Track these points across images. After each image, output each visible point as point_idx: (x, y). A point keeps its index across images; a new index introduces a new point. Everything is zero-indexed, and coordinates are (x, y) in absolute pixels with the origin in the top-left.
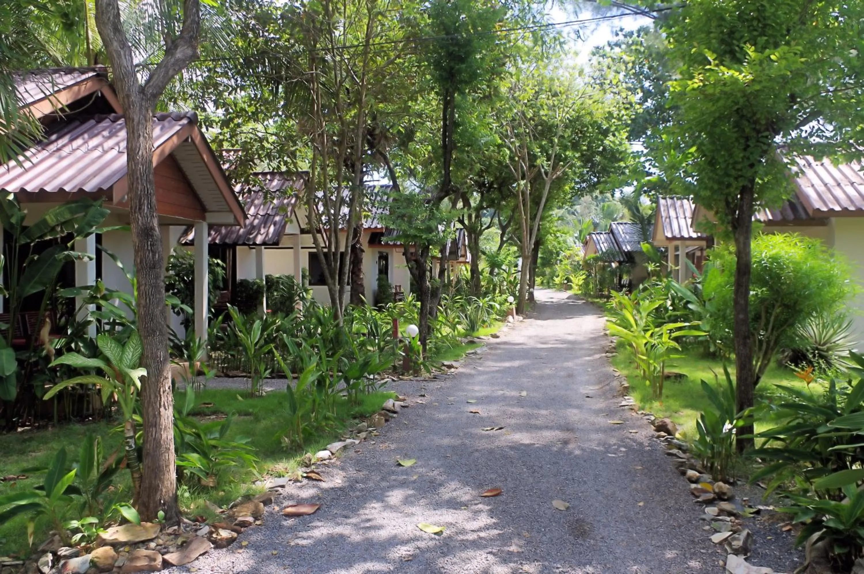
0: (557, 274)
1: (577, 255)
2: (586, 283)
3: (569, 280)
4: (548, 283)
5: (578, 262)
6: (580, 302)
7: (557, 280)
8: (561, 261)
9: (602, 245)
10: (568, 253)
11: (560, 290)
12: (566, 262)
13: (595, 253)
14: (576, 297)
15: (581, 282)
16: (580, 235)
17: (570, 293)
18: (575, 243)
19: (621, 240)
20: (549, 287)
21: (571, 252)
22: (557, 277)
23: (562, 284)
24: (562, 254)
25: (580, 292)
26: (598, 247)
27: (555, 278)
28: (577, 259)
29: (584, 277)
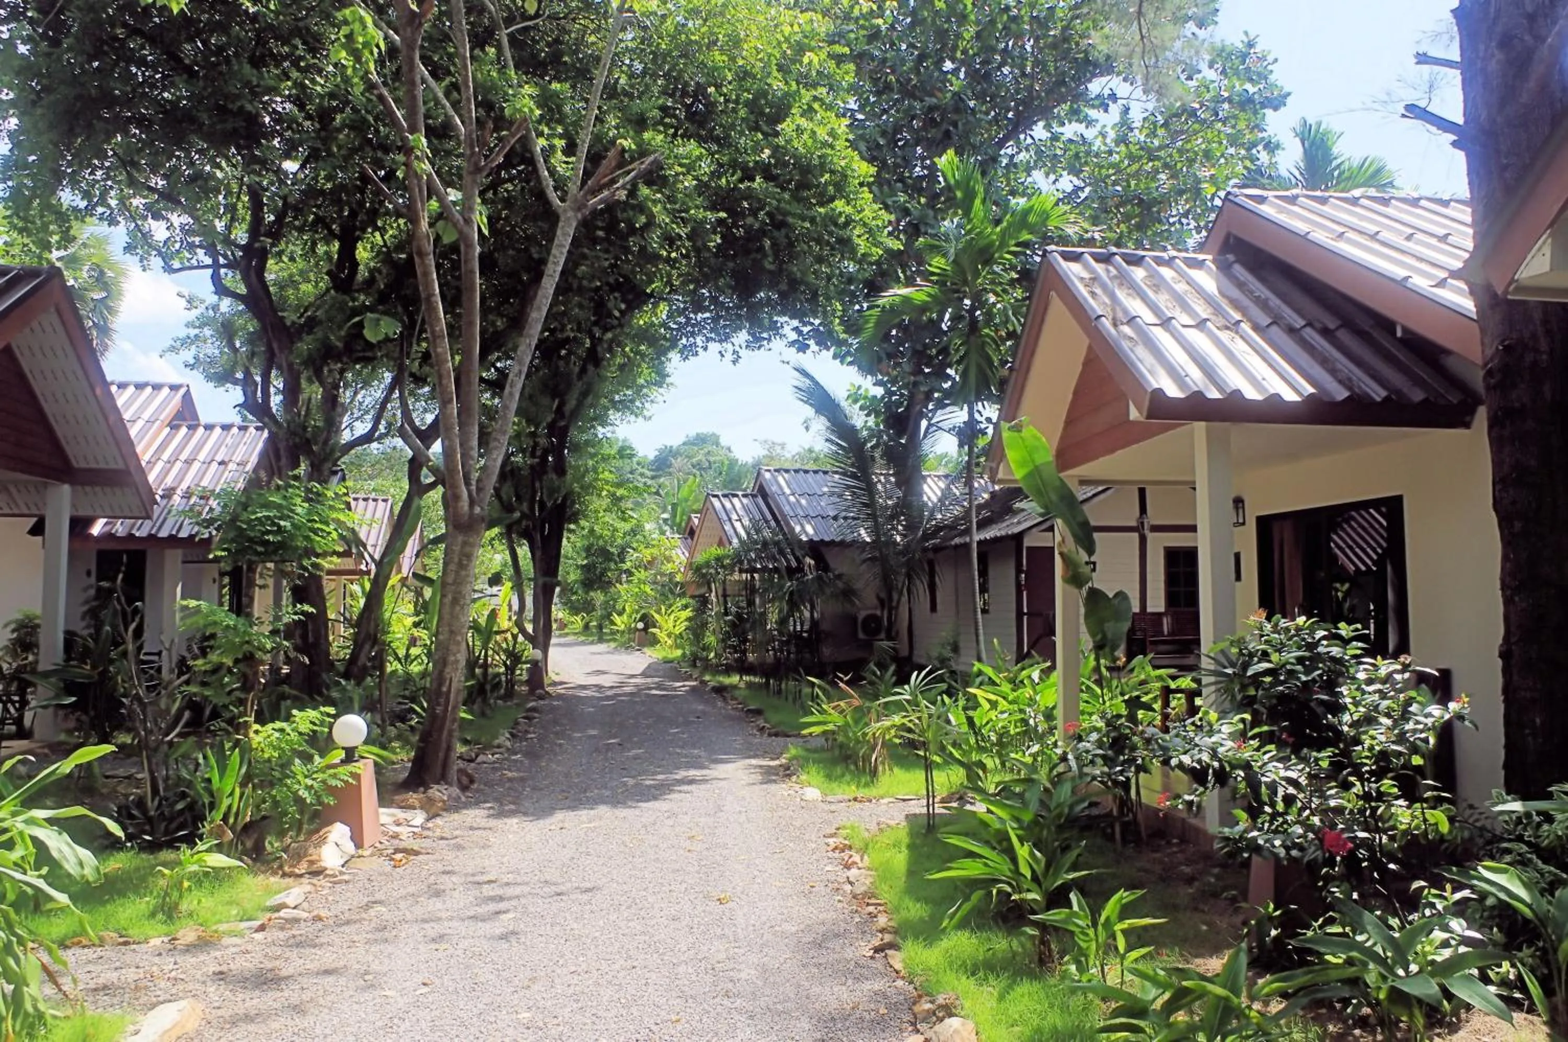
0: (619, 607)
1: (669, 559)
2: (697, 628)
3: (648, 621)
4: (600, 627)
5: (672, 575)
6: (682, 686)
7: (620, 622)
8: (629, 573)
9: (738, 525)
10: (647, 554)
11: (626, 647)
12: (642, 574)
13: (720, 544)
14: (670, 669)
15: (680, 628)
16: (674, 515)
17: (652, 655)
18: (663, 533)
19: (787, 509)
20: (601, 640)
21: (655, 551)
22: (620, 614)
23: (632, 631)
24: (632, 557)
25: (679, 653)
26: (727, 527)
27: (617, 619)
28: (668, 568)
29: (688, 613)
